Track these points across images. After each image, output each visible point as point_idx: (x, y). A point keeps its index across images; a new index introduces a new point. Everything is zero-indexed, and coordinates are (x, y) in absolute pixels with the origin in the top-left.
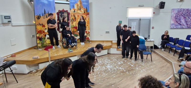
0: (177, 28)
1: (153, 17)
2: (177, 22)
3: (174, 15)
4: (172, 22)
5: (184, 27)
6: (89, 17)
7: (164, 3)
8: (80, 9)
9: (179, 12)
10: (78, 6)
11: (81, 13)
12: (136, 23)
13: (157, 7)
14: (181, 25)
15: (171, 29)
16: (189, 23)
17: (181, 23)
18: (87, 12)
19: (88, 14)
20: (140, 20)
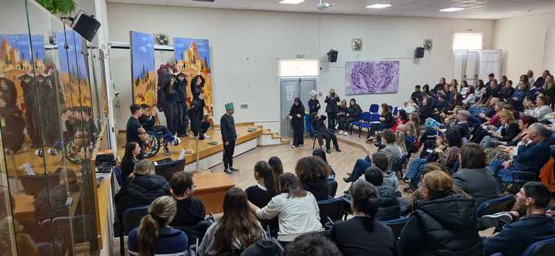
0: (355, 94)
1: (319, 75)
2: (354, 83)
3: (351, 73)
4: (349, 84)
5: (364, 91)
6: (210, 77)
7: (337, 52)
8: (194, 62)
9: (356, 67)
10: (190, 54)
11: (196, 68)
12: (293, 86)
13: (324, 58)
14: (360, 88)
15: (348, 95)
16: (371, 86)
17: (361, 86)
18: (207, 67)
19: (209, 71)
20: (300, 81)
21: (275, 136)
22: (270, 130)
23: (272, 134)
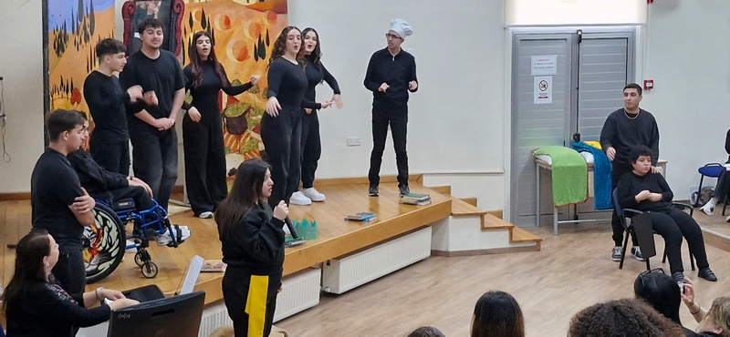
1: (644, 21)
12: (553, 59)
19: (282, 9)
20: (580, 40)
21: (491, 221)
22: (473, 202)
23: (482, 216)
